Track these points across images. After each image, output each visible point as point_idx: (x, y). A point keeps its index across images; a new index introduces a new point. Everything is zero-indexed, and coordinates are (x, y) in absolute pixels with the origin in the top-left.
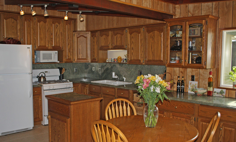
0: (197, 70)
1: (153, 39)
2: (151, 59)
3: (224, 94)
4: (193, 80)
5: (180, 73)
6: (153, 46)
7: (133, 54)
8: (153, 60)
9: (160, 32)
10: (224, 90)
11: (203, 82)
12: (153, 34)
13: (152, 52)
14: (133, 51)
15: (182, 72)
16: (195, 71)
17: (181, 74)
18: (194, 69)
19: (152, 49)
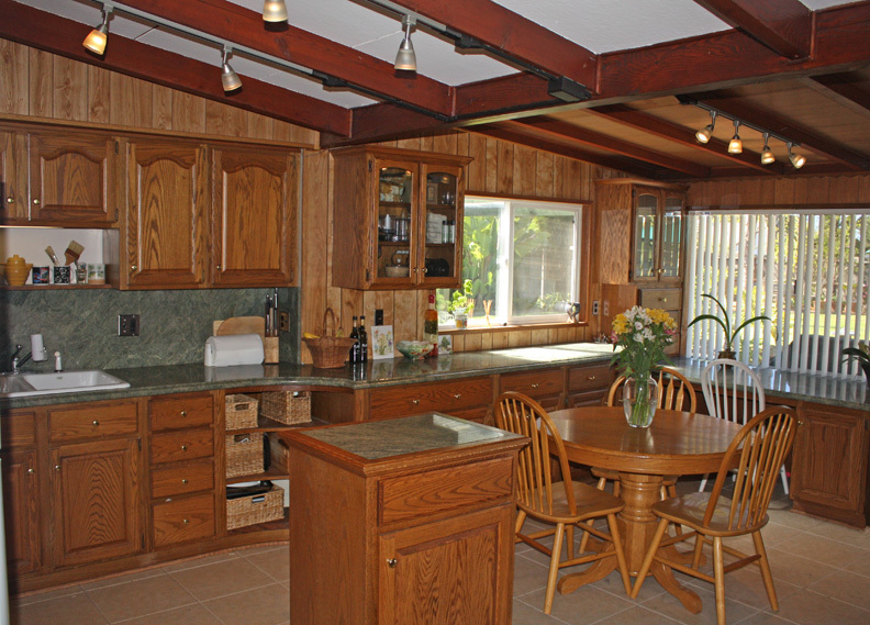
0: (388, 295)
1: (248, 194)
2: (239, 267)
3: (450, 346)
4: (379, 322)
5: (344, 305)
6: (245, 221)
7: (158, 248)
8: (246, 270)
9: (272, 174)
10: (448, 337)
11: (404, 323)
12: (247, 176)
13: (245, 243)
14: (154, 235)
15: (349, 303)
16: (384, 296)
17: (346, 308)
18: (380, 293)
19: (241, 228)
